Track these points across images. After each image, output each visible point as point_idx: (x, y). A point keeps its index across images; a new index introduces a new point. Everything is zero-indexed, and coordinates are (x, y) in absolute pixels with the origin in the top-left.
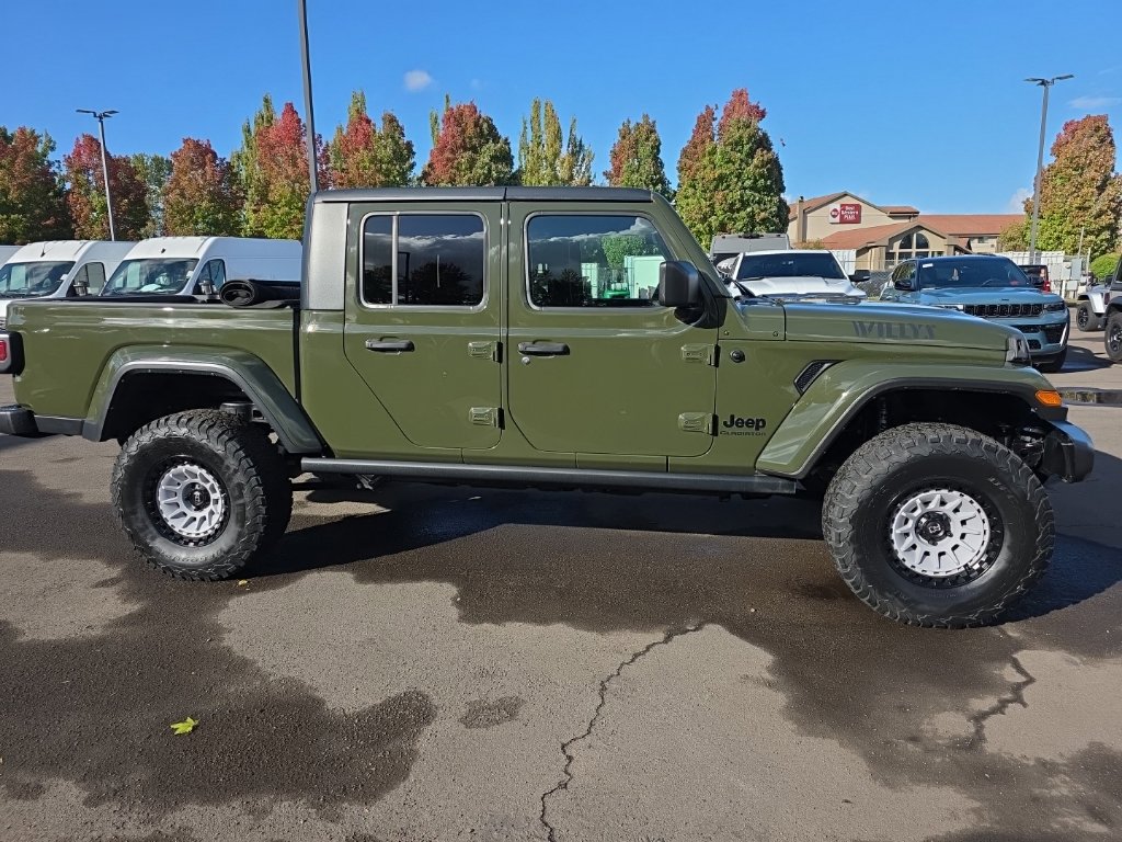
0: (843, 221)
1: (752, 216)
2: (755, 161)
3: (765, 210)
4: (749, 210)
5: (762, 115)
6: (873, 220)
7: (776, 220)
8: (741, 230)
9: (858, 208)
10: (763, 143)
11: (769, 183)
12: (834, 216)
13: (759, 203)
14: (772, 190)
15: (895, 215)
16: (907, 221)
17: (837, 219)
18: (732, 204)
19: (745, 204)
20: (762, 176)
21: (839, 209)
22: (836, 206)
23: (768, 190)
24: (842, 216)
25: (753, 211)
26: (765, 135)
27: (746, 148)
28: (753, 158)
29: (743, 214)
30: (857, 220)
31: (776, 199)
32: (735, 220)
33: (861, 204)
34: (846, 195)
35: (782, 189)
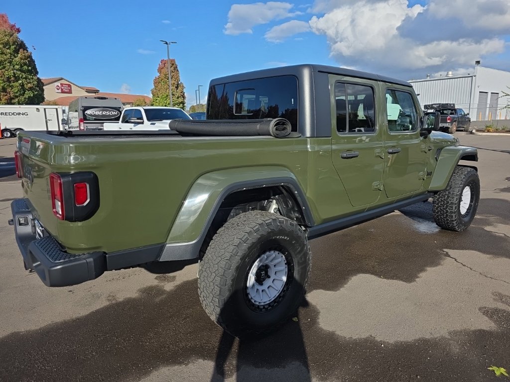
0: (63, 92)
1: (22, 85)
2: (19, 55)
3: (30, 83)
4: (20, 82)
5: (18, 31)
6: (77, 93)
7: (38, 89)
8: (17, 93)
9: (69, 86)
10: (22, 46)
11: (30, 68)
12: (58, 89)
13: (26, 78)
14: (32, 73)
15: (88, 91)
16: (94, 94)
17: (60, 91)
18: (9, 78)
19: (17, 79)
20: (25, 64)
21: (60, 86)
22: (58, 84)
23: (30, 72)
24: (62, 90)
25: (22, 83)
26: (22, 42)
27: (13, 47)
28: (18, 53)
29: (17, 84)
30: (70, 92)
31: (35, 78)
32: (12, 87)
33: (71, 84)
34: (62, 79)
35: (37, 73)
